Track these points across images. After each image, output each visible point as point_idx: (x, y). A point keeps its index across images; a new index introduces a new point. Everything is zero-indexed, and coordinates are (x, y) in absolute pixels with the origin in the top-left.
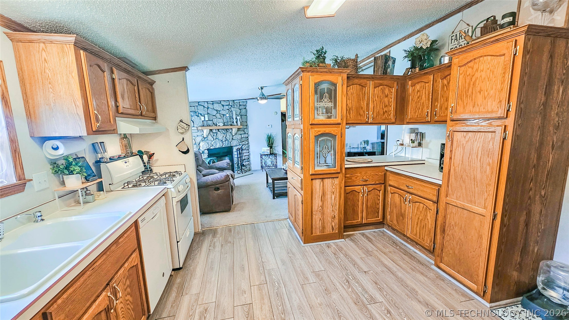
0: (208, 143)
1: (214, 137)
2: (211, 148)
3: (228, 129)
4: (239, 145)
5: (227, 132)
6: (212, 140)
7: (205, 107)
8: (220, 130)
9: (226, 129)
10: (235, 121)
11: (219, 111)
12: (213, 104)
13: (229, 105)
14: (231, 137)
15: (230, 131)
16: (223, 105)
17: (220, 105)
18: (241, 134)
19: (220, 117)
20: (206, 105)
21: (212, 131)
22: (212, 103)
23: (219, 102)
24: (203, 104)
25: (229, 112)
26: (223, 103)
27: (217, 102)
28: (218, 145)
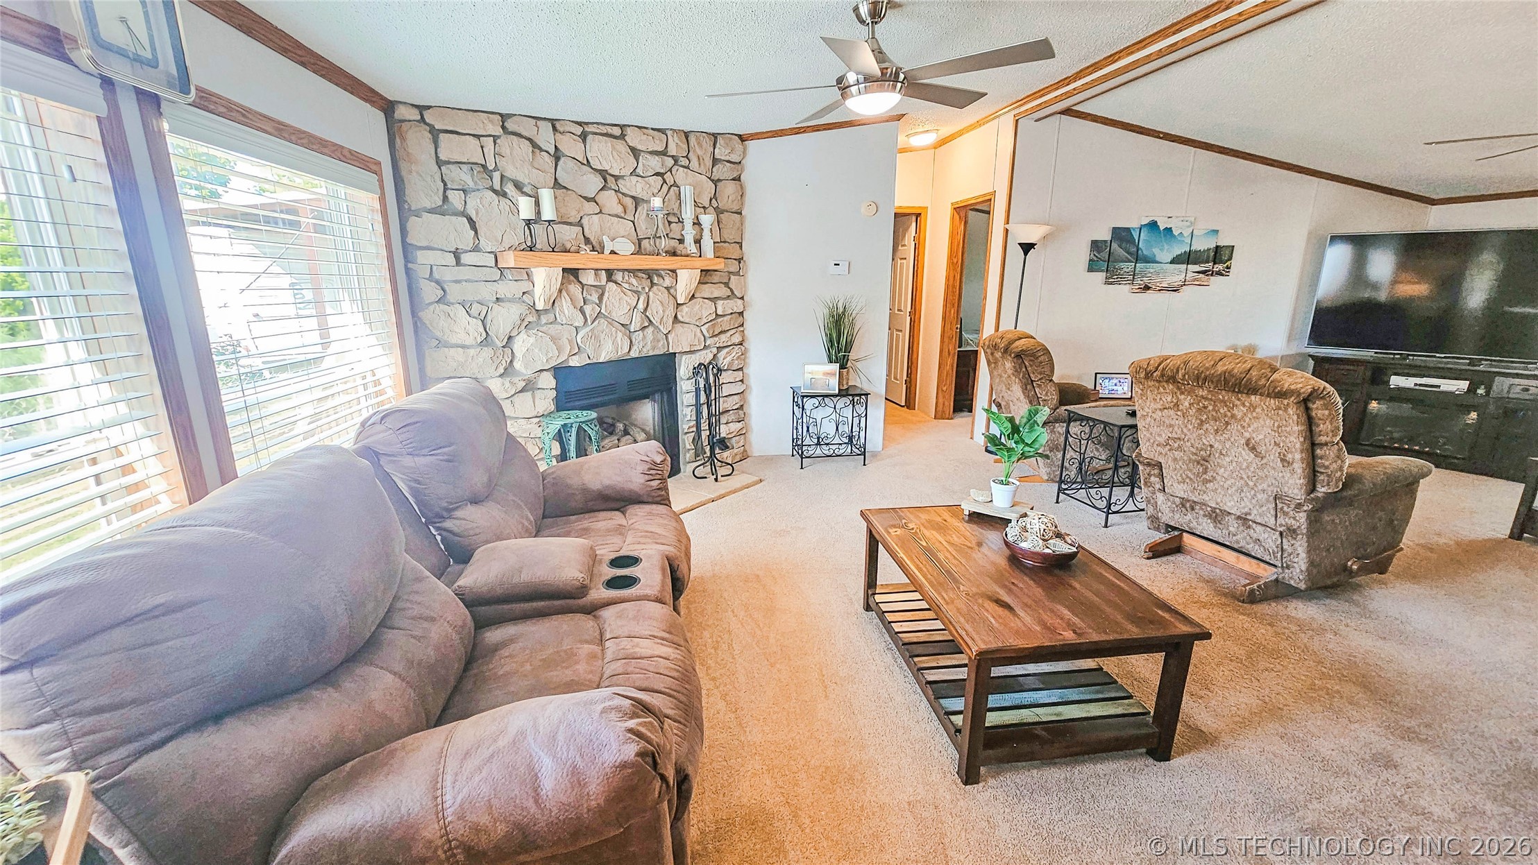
0: (553, 339)
1: (588, 309)
2: (572, 364)
3: (656, 272)
4: (705, 347)
5: (653, 284)
6: (579, 321)
7: (541, 150)
8: (618, 277)
9: (650, 274)
10: (689, 233)
11: (617, 178)
12: (584, 137)
13: (664, 153)
14: (670, 312)
15: (668, 281)
16: (635, 152)
17: (620, 145)
18: (714, 300)
19: (619, 210)
20: (546, 138)
21: (577, 278)
22: (579, 130)
23: (617, 131)
24: (527, 128)
25: (665, 188)
26: (634, 138)
27: (604, 129)
28: (609, 348)
